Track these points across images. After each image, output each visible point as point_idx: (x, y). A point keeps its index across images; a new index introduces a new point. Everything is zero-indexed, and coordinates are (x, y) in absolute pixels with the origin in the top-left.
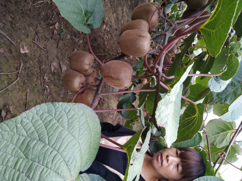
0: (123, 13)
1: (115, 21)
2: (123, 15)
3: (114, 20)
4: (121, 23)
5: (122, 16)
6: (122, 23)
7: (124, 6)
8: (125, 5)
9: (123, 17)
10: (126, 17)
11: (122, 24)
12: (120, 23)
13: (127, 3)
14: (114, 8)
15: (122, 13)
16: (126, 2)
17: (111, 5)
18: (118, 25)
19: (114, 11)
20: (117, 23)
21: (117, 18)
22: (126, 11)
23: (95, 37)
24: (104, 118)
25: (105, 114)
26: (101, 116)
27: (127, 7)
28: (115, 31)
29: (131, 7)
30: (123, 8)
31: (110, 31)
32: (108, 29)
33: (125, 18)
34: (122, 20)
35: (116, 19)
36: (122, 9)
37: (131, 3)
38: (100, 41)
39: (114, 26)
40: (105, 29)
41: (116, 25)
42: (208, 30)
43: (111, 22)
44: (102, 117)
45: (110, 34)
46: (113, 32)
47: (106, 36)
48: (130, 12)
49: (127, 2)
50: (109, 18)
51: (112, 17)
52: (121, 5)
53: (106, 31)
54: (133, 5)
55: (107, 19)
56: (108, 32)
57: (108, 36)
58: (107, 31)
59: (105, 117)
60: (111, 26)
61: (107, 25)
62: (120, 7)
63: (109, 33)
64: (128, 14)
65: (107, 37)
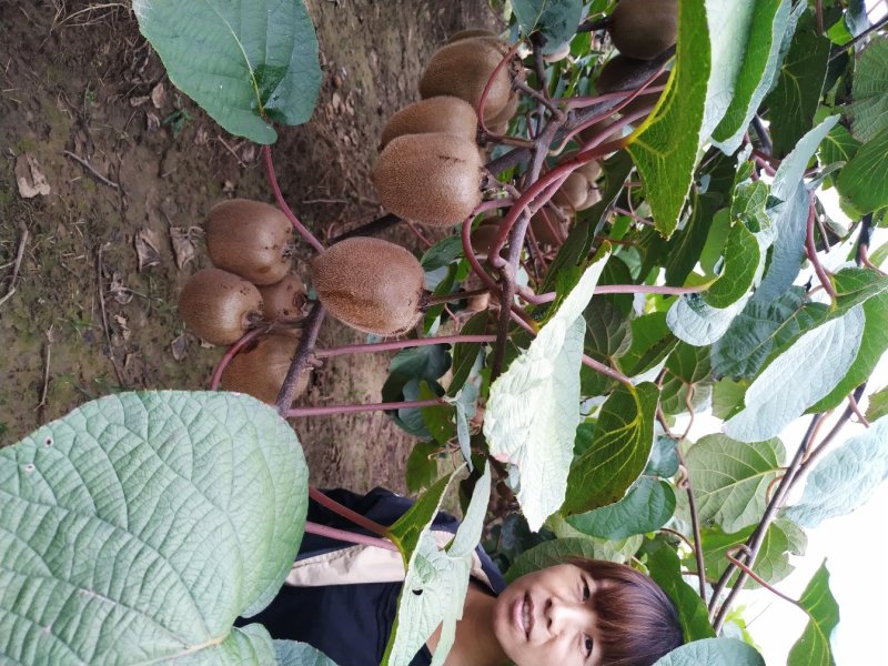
0: (404, 50)
1: (374, 79)
2: (403, 58)
3: (371, 76)
4: (398, 88)
5: (402, 62)
6: (401, 86)
7: (407, 27)
8: (410, 24)
9: (403, 67)
10: (414, 65)
11: (399, 93)
12: (394, 89)
13: (417, 15)
14: (371, 32)
15: (399, 49)
16: (415, 13)
17: (360, 21)
18: (387, 95)
19: (370, 44)
20: (384, 87)
21: (382, 71)
22: (415, 43)
23: (300, 139)
24: (336, 432)
25: (339, 420)
26: (325, 428)
27: (418, 30)
28: (376, 116)
29: (435, 30)
30: (405, 35)
31: (356, 117)
32: (351, 111)
33: (411, 69)
34: (402, 77)
35: (377, 72)
36: (402, 38)
37: (432, 16)
38: (318, 153)
39: (372, 100)
40: (339, 108)
41: (378, 95)
42: (650, 149)
43: (360, 84)
44: (328, 430)
45: (356, 126)
46: (367, 120)
47: (341, 133)
48: (428, 49)
49: (419, 12)
50: (354, 68)
51: (365, 67)
52: (397, 20)
53: (340, 118)
54: (440, 22)
55: (345, 72)
56: (347, 120)
57: (348, 133)
58: (347, 115)
59: (339, 431)
60: (359, 100)
61: (344, 96)
62: (393, 30)
63: (353, 123)
64: (422, 55)
65: (346, 138)
